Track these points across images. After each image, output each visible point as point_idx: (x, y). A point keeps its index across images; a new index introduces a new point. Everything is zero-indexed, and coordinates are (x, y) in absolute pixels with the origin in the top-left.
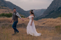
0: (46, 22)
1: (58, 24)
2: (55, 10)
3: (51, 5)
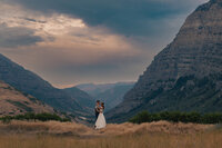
3: (151, 69)
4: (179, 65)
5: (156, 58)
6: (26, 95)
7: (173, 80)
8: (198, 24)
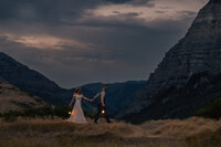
0: (163, 129)
1: (191, 133)
2: (178, 87)
3: (163, 66)
4: (192, 61)
5: (167, 55)
6: (31, 96)
7: (186, 78)
8: (211, 18)
